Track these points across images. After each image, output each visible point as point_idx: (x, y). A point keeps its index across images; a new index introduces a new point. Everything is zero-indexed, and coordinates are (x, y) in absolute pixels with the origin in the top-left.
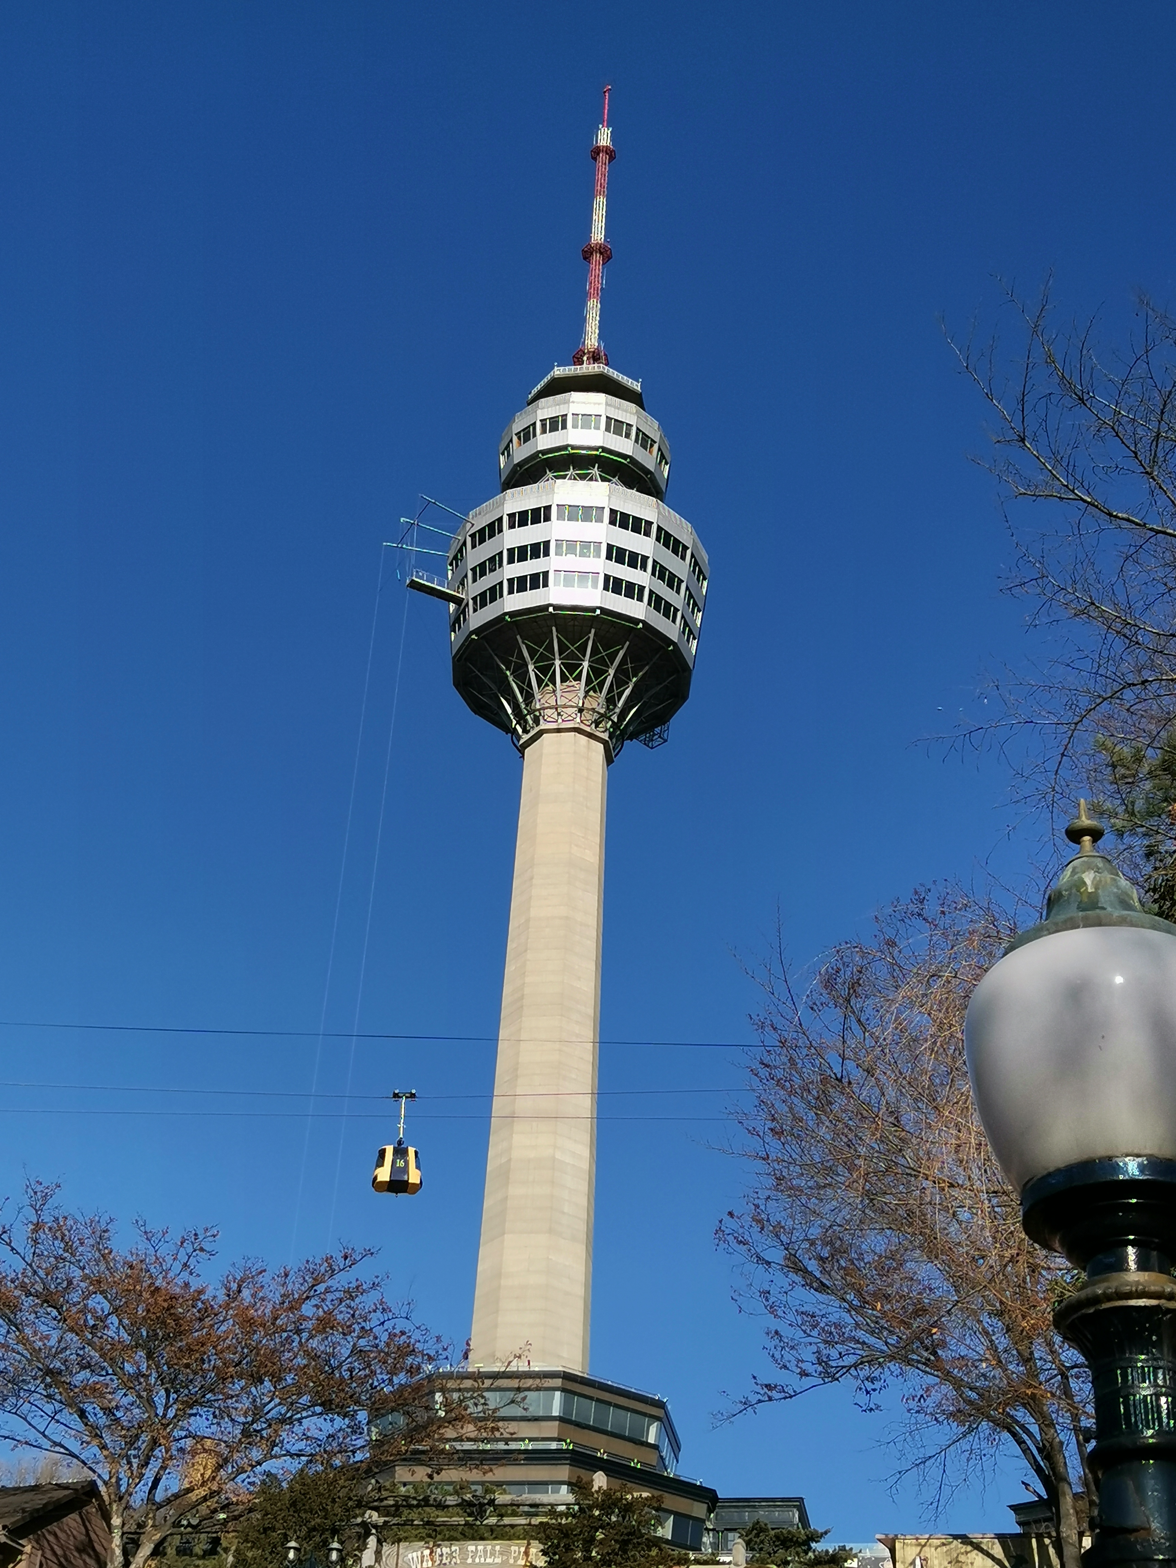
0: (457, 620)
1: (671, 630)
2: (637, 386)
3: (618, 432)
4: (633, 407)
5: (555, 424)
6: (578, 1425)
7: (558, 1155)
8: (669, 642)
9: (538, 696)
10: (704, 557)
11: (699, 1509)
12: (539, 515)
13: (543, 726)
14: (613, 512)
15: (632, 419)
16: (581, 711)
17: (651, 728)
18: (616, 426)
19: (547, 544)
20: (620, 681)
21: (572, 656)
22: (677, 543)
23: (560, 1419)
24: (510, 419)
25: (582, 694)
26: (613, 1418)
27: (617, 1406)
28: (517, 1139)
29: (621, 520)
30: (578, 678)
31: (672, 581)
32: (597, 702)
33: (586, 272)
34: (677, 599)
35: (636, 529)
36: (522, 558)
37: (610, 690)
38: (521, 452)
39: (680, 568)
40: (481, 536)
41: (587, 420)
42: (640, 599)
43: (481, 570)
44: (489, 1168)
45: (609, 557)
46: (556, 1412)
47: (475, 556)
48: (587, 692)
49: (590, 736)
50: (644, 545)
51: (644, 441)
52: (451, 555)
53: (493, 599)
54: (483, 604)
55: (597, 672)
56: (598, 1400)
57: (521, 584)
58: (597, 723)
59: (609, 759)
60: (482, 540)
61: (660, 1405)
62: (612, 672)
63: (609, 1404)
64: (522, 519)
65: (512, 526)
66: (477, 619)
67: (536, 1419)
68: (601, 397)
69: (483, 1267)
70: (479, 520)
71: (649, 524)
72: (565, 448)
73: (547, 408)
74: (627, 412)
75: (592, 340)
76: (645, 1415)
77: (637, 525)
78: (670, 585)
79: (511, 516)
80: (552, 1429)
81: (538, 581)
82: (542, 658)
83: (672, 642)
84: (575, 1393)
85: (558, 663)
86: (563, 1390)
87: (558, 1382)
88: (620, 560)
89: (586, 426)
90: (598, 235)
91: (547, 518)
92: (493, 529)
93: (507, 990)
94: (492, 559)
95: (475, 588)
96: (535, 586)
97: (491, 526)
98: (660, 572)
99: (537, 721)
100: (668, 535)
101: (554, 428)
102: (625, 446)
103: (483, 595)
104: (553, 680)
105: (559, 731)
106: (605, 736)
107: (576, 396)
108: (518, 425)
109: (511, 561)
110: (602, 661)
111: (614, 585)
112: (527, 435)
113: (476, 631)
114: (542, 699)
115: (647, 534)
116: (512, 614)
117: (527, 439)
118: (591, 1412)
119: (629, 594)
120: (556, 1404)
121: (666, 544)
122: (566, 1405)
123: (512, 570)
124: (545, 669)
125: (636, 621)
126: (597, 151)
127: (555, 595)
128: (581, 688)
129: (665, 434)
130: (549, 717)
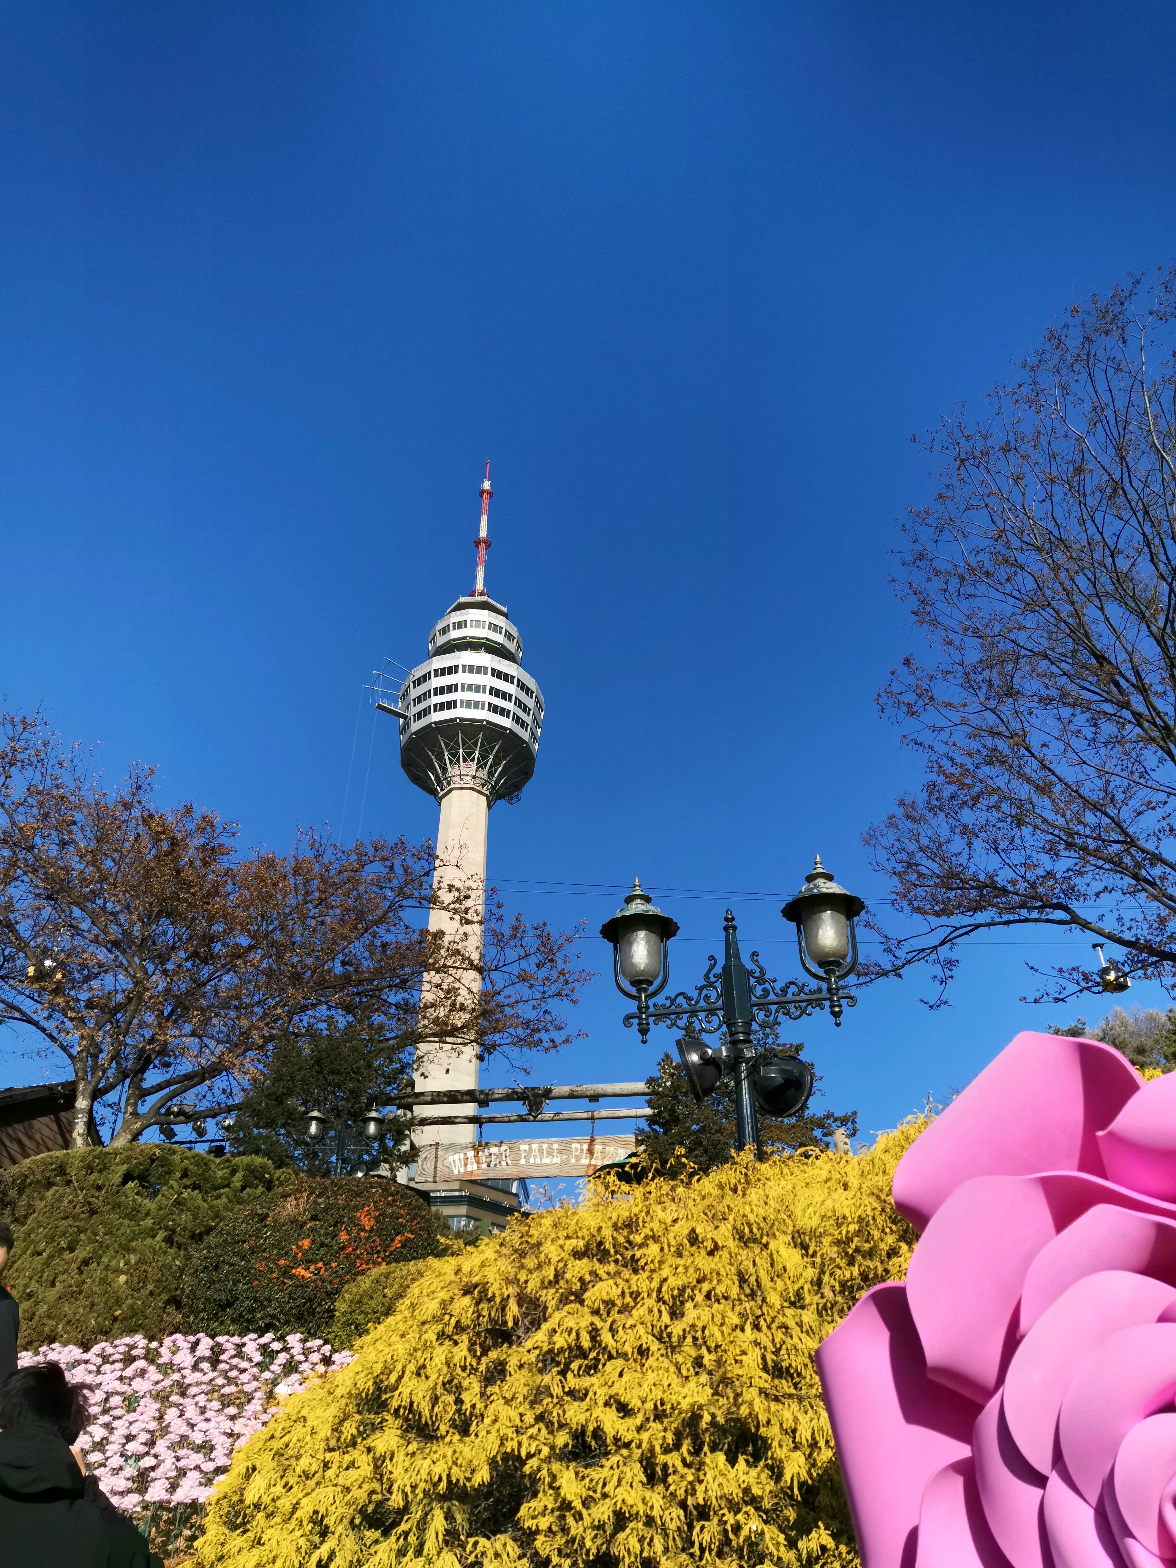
0: (404, 728)
1: (525, 735)
2: (505, 610)
3: (495, 631)
4: (503, 618)
5: (460, 625)
8: (524, 741)
9: (449, 769)
10: (542, 699)
12: (452, 670)
13: (452, 786)
14: (493, 670)
15: (503, 625)
16: (474, 778)
17: (512, 792)
18: (494, 627)
19: (456, 685)
20: (496, 763)
22: (528, 689)
24: (436, 623)
25: (474, 769)
29: (497, 674)
30: (473, 760)
31: (526, 709)
32: (483, 774)
33: (477, 552)
34: (528, 719)
35: (506, 680)
36: (442, 693)
37: (491, 767)
38: (441, 641)
39: (530, 703)
40: (418, 682)
41: (478, 623)
42: (508, 717)
43: (419, 700)
45: (491, 693)
47: (414, 693)
48: (478, 768)
49: (479, 792)
50: (510, 688)
51: (509, 636)
52: (401, 694)
53: (425, 715)
54: (419, 718)
55: (484, 757)
57: (441, 707)
58: (483, 785)
59: (489, 807)
60: (419, 684)
62: (491, 757)
64: (442, 672)
65: (436, 676)
66: (415, 726)
68: (486, 612)
70: (418, 672)
71: (513, 677)
72: (465, 638)
73: (456, 617)
74: (500, 621)
75: (480, 585)
77: (507, 678)
78: (524, 711)
79: (436, 671)
80: (457, 1184)
81: (450, 705)
82: (452, 748)
83: (524, 742)
85: (461, 751)
88: (497, 695)
89: (478, 626)
90: (483, 533)
91: (456, 672)
92: (426, 677)
94: (425, 694)
95: (414, 710)
96: (449, 708)
97: (424, 676)
98: (519, 703)
99: (449, 784)
100: (523, 685)
101: (460, 627)
102: (500, 638)
103: (419, 713)
104: (458, 761)
105: (461, 789)
106: (488, 793)
107: (471, 611)
108: (440, 625)
109: (436, 694)
110: (486, 751)
111: (494, 709)
112: (445, 631)
113: (415, 733)
114: (452, 771)
115: (512, 682)
116: (435, 723)
117: (444, 633)
119: (502, 714)
121: (522, 689)
123: (436, 700)
124: (454, 755)
125: (506, 729)
126: (483, 492)
127: (460, 713)
128: (474, 765)
129: (521, 634)
130: (456, 782)
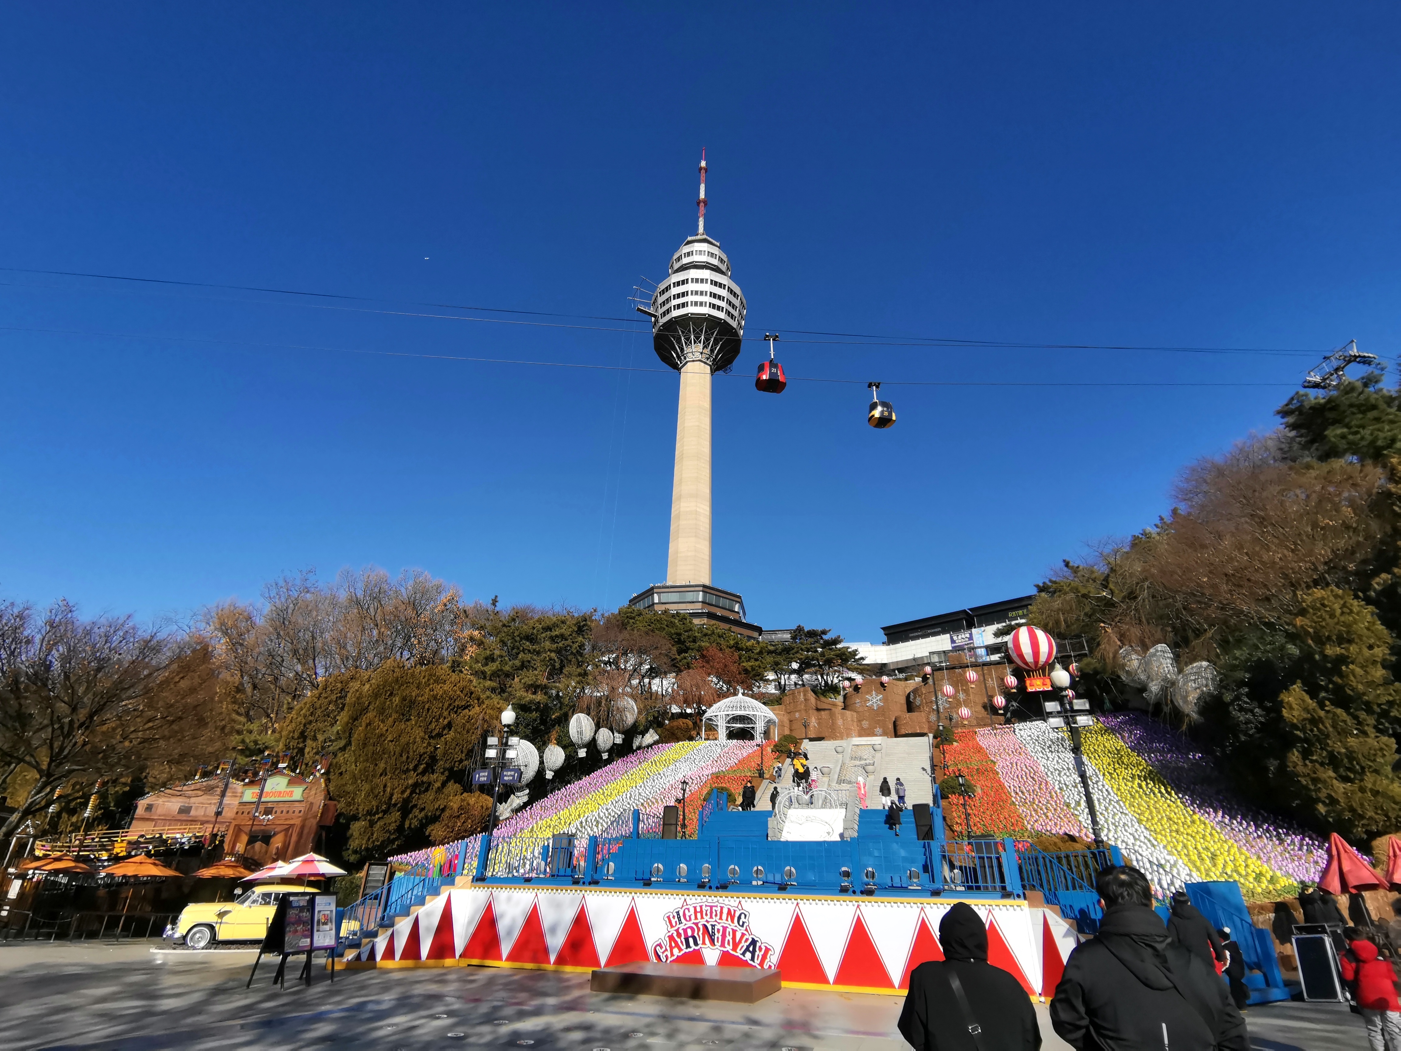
0: (655, 324)
1: (734, 324)
2: (718, 244)
3: (712, 257)
4: (717, 248)
5: (689, 254)
6: (709, 604)
7: (698, 509)
9: (685, 349)
10: (744, 301)
11: (755, 634)
12: (684, 282)
13: (688, 359)
14: (712, 281)
15: (717, 253)
16: (702, 353)
17: (726, 365)
18: (712, 255)
19: (687, 292)
20: (715, 343)
21: (698, 333)
22: (735, 293)
23: (702, 602)
24: (673, 255)
25: (701, 348)
26: (722, 602)
27: (723, 597)
28: (682, 504)
29: (715, 283)
30: (700, 342)
31: (734, 307)
32: (707, 351)
33: (698, 210)
34: (736, 313)
35: (720, 287)
36: (679, 297)
37: (712, 346)
38: (676, 266)
39: (737, 302)
41: (700, 253)
42: (722, 311)
43: (663, 304)
44: (672, 516)
45: (711, 296)
46: (700, 600)
47: (661, 300)
48: (704, 347)
49: (705, 363)
50: (723, 293)
51: (721, 260)
52: (652, 301)
53: (668, 313)
54: (665, 316)
55: (707, 339)
56: (716, 595)
57: (678, 307)
58: (708, 359)
59: (712, 375)
60: (663, 293)
61: (739, 597)
62: (712, 339)
63: (720, 596)
64: (678, 284)
65: (674, 287)
66: (663, 321)
67: (693, 602)
68: (706, 245)
69: (671, 550)
70: (662, 286)
71: (725, 285)
72: (693, 262)
73: (686, 249)
74: (716, 251)
75: (701, 229)
76: (734, 600)
77: (721, 285)
78: (733, 308)
79: (674, 283)
80: (699, 606)
81: (683, 305)
82: (687, 334)
83: (734, 329)
84: (707, 592)
85: (692, 336)
86: (703, 591)
87: (701, 588)
88: (714, 297)
90: (702, 195)
91: (687, 283)
92: (668, 288)
93: (677, 453)
94: (667, 300)
95: (661, 311)
96: (683, 307)
98: (730, 303)
99: (685, 358)
100: (732, 291)
102: (715, 262)
103: (664, 313)
104: (691, 342)
105: (693, 361)
106: (711, 364)
107: (696, 244)
108: (675, 257)
109: (674, 299)
110: (709, 336)
111: (713, 306)
112: (679, 259)
113: (662, 326)
114: (687, 350)
115: (724, 289)
116: (675, 318)
118: (713, 600)
119: (718, 310)
120: (700, 597)
121: (731, 293)
122: (704, 597)
123: (675, 302)
124: (688, 339)
125: (721, 319)
126: (701, 169)
127: (691, 310)
128: (701, 345)
129: (728, 260)
130: (690, 357)
